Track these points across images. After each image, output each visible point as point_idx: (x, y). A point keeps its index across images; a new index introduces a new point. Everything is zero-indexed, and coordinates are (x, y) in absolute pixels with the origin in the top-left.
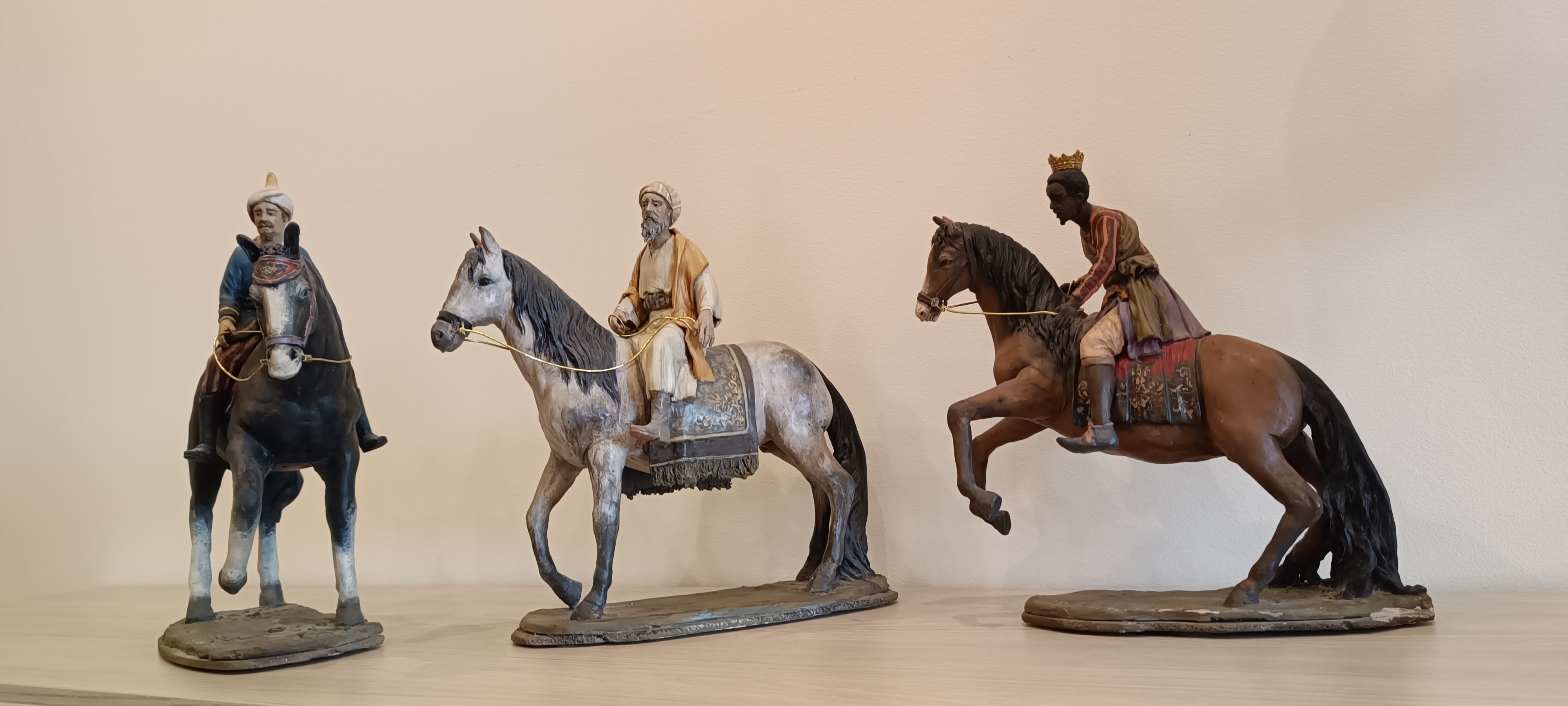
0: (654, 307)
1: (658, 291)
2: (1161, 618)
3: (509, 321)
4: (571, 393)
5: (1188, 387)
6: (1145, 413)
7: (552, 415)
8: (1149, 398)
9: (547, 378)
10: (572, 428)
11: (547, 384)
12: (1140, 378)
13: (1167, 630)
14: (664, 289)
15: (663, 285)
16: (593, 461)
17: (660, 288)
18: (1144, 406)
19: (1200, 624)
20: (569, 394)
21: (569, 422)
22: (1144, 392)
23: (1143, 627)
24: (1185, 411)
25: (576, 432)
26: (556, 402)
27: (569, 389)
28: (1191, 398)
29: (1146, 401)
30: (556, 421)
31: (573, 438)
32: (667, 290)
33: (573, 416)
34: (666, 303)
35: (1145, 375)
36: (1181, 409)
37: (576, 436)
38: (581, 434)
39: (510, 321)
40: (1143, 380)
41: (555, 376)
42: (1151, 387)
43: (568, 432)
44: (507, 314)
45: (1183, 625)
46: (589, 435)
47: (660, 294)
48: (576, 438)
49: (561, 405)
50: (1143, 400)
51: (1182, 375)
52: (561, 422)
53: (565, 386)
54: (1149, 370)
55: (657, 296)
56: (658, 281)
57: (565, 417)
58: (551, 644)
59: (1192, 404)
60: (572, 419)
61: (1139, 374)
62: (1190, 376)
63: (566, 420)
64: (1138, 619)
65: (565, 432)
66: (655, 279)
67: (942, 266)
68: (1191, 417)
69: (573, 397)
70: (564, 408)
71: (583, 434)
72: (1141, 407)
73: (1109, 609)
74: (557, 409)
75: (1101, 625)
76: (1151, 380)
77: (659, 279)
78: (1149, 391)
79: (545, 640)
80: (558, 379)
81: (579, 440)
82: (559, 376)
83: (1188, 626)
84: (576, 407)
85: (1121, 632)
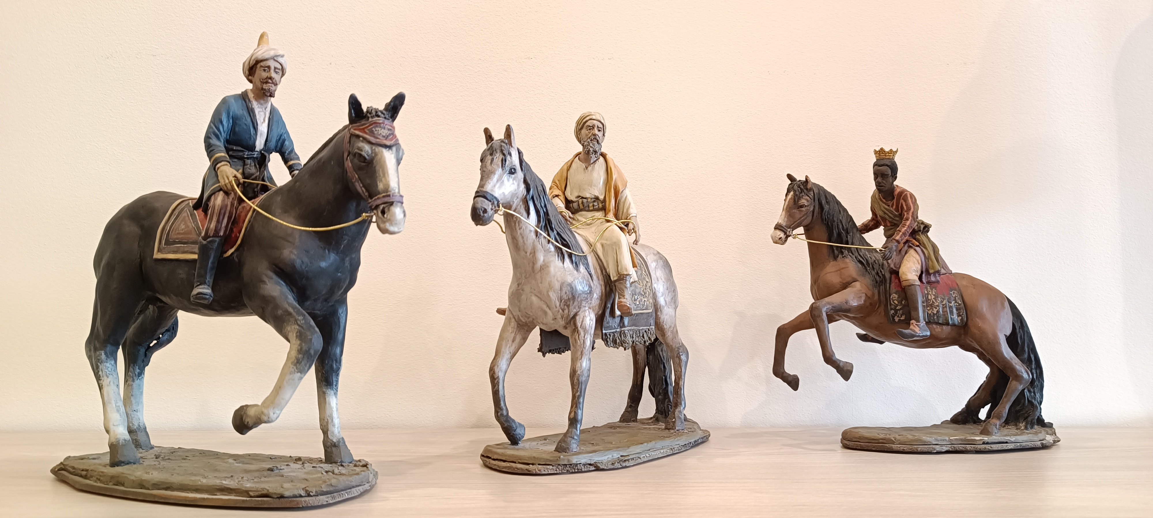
0: (587, 209)
1: (593, 197)
2: (953, 443)
3: (519, 206)
4: (567, 270)
5: (958, 303)
6: (935, 317)
7: (550, 286)
8: (938, 308)
9: (544, 256)
10: (567, 298)
11: (544, 261)
12: (931, 295)
13: (959, 450)
14: (599, 196)
15: (598, 193)
16: (581, 325)
17: (596, 194)
18: (935, 312)
19: (979, 446)
20: (566, 270)
21: (566, 293)
22: (935, 304)
23: (945, 449)
24: (956, 318)
25: (570, 302)
26: (554, 276)
27: (565, 267)
28: (960, 310)
29: (937, 310)
30: (554, 291)
31: (565, 306)
32: (601, 197)
33: (571, 288)
34: (599, 207)
35: (934, 293)
36: (955, 316)
37: (569, 305)
38: (573, 303)
39: (521, 206)
40: (933, 297)
41: (552, 255)
42: (938, 301)
43: (563, 301)
44: (518, 200)
45: (969, 447)
46: (579, 304)
47: (594, 200)
48: (568, 306)
49: (559, 279)
50: (934, 309)
51: (954, 296)
52: (558, 293)
53: (561, 264)
54: (936, 291)
55: (592, 201)
56: (594, 189)
57: (564, 289)
58: (556, 472)
59: (961, 314)
60: (569, 291)
61: (930, 293)
62: (959, 297)
63: (564, 291)
64: (940, 444)
65: (560, 301)
66: (591, 187)
67: (798, 208)
68: (959, 322)
69: (569, 273)
70: (563, 282)
71: (576, 303)
72: (933, 313)
73: (924, 437)
74: (556, 282)
75: (920, 448)
76: (938, 297)
77: (595, 188)
78: (937, 304)
79: (550, 469)
80: (555, 258)
81: (570, 308)
82: (556, 256)
83: (972, 447)
84: (572, 282)
85: (933, 452)
